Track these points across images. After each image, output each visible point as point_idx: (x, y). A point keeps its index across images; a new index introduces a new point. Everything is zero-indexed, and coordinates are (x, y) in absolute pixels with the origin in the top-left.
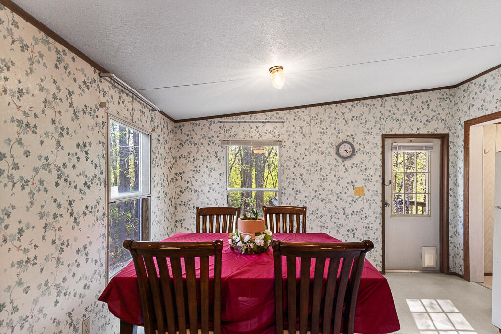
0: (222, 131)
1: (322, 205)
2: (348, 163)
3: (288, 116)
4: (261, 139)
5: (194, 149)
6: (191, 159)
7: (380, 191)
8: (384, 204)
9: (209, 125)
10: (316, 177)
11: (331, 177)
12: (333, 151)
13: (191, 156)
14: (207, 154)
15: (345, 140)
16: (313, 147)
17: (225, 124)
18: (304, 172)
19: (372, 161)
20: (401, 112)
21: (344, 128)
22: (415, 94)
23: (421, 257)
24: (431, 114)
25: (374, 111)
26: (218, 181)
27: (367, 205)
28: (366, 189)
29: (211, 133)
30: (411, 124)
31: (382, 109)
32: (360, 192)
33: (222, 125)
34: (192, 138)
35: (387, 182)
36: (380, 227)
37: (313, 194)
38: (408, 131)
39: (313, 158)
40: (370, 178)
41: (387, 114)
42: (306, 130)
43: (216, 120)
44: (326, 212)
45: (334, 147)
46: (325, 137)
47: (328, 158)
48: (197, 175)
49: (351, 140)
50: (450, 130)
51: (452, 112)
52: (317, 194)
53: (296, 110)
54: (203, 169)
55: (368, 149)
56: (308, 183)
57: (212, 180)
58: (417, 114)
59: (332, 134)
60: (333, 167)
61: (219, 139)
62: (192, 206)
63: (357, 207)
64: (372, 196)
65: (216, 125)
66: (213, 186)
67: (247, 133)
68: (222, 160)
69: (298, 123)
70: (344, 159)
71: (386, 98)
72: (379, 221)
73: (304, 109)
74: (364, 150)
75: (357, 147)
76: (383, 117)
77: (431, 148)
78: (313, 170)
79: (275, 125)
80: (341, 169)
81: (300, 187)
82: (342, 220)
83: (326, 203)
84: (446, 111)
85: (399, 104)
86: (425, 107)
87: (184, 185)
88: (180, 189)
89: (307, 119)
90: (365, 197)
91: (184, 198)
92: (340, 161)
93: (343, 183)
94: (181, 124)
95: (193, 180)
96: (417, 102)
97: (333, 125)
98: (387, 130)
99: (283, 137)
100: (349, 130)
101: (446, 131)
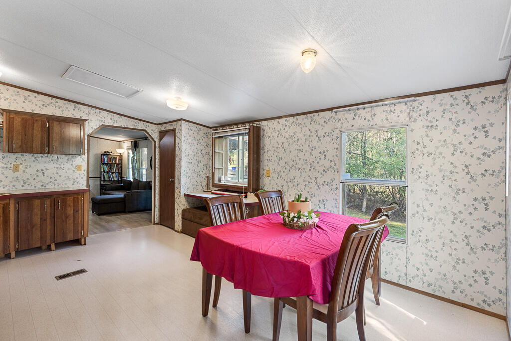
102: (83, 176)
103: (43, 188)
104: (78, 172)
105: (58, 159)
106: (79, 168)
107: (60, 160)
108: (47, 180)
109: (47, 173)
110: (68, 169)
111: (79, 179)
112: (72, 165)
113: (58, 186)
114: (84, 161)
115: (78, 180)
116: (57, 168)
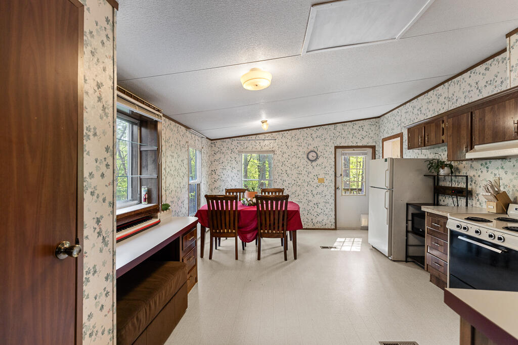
0: (239, 145)
1: (298, 189)
2: (314, 164)
3: (278, 136)
4: (262, 150)
5: (222, 156)
6: (221, 162)
7: (333, 180)
8: (336, 188)
9: (231, 142)
10: (295, 172)
11: (304, 172)
12: (305, 156)
13: (221, 160)
14: (230, 159)
15: (312, 150)
16: (293, 154)
17: (241, 141)
18: (288, 169)
19: (329, 162)
20: (346, 133)
21: (312, 143)
22: (355, 122)
23: (360, 220)
24: (364, 134)
25: (329, 132)
26: (237, 175)
27: (326, 189)
28: (325, 179)
29: (233, 147)
30: (352, 140)
31: (335, 131)
32: (321, 181)
33: (238, 141)
34: (221, 150)
35: (338, 175)
36: (333, 202)
37: (293, 182)
38: (351, 144)
39: (294, 160)
40: (328, 172)
41: (338, 134)
42: (289, 144)
43: (235, 139)
44: (301, 193)
45: (306, 154)
46: (300, 148)
47: (302, 161)
48: (225, 172)
49: (316, 151)
50: (376, 143)
51: (377, 133)
52: (296, 182)
53: (283, 132)
54: (228, 167)
55: (326, 155)
56: (290, 176)
57: (233, 174)
58: (356, 134)
59: (304, 146)
60: (305, 166)
61: (237, 149)
62: (221, 189)
63: (320, 190)
64: (329, 183)
65: (235, 142)
66: (234, 178)
67: (254, 146)
68: (239, 163)
69: (284, 140)
70: (312, 161)
71: (337, 125)
72: (333, 198)
73: (287, 132)
74: (324, 156)
75: (319, 154)
76: (335, 136)
77: (366, 154)
78: (293, 168)
79: (270, 141)
80: (310, 167)
81: (285, 177)
82: (310, 198)
83: (301, 188)
84: (374, 132)
85: (346, 128)
86: (361, 130)
87: (217, 177)
88: (214, 180)
89: (290, 137)
90: (324, 184)
91: (217, 185)
92: (310, 162)
93: (311, 176)
94: (215, 141)
95: (222, 174)
96: (356, 127)
97: (305, 141)
98: (338, 144)
99: (276, 148)
100: (314, 144)
101: (374, 144)
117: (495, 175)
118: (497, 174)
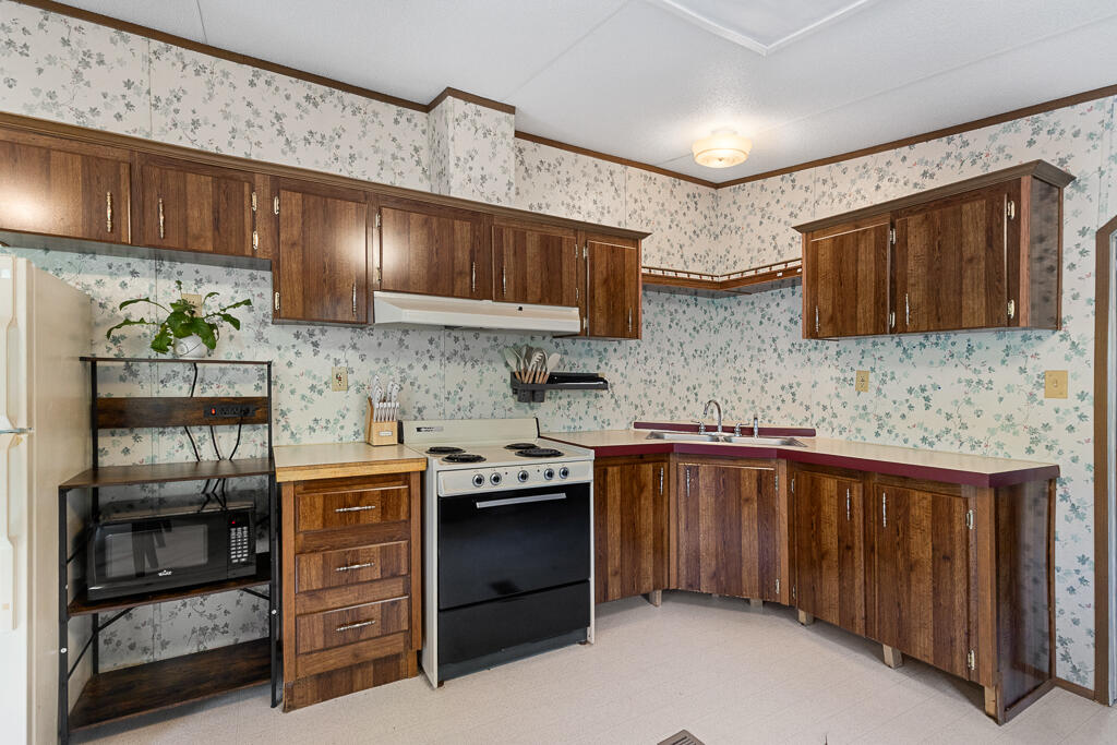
102: (1073, 420)
103: (927, 447)
104: (1052, 403)
105: (970, 349)
106: (1054, 383)
107: (977, 354)
108: (936, 423)
109: (937, 399)
110: (1009, 388)
111: (1058, 433)
112: (1023, 370)
113: (973, 447)
114: (1082, 353)
115: (1051, 435)
116: (969, 382)
117: (337, 362)
118: (343, 361)
